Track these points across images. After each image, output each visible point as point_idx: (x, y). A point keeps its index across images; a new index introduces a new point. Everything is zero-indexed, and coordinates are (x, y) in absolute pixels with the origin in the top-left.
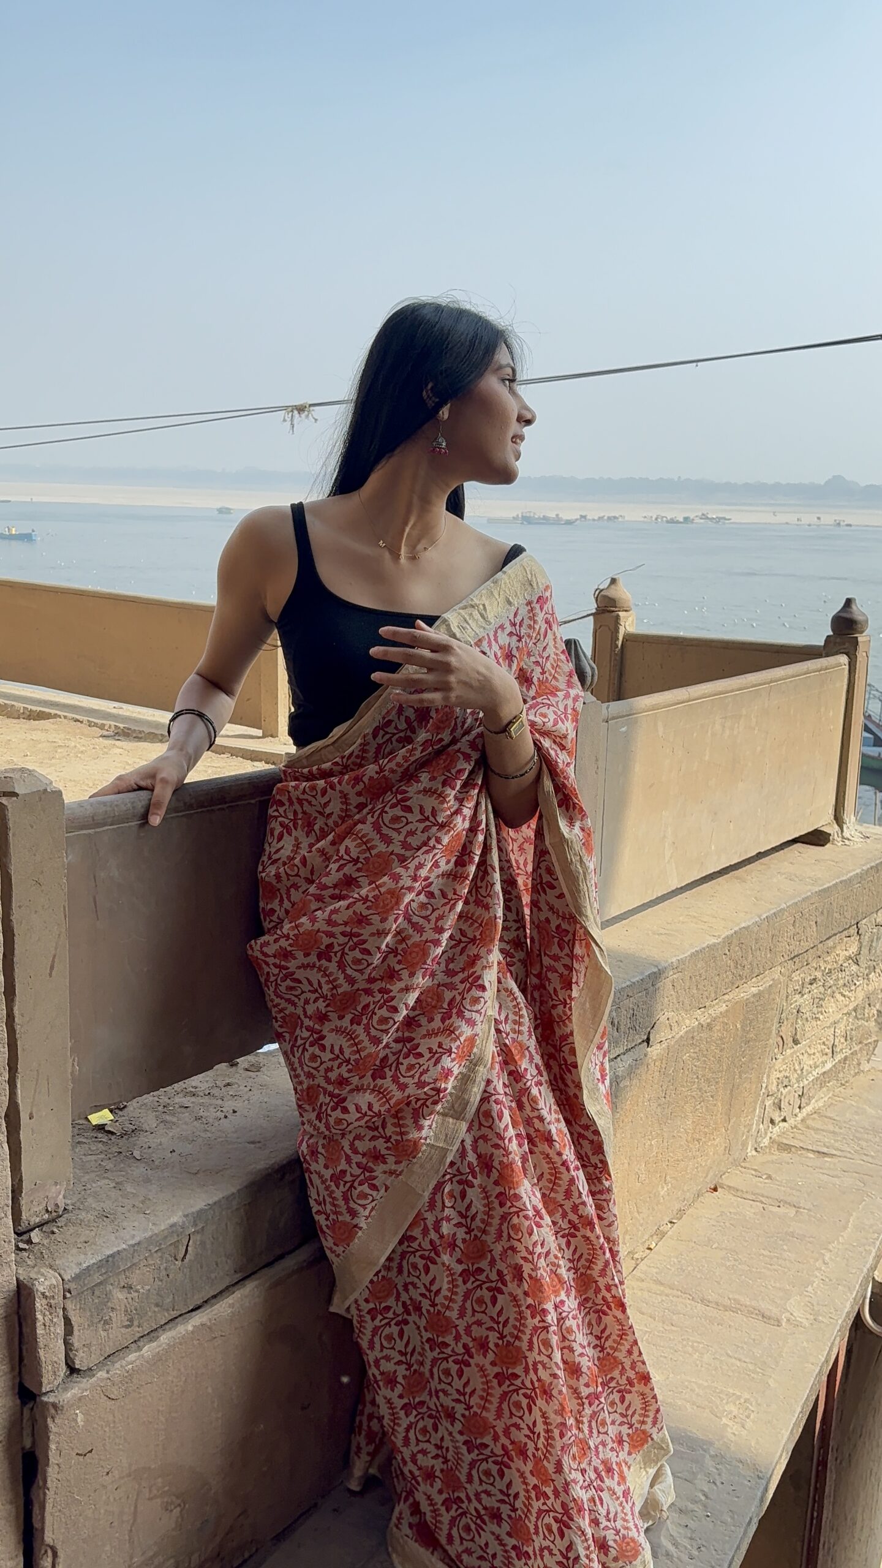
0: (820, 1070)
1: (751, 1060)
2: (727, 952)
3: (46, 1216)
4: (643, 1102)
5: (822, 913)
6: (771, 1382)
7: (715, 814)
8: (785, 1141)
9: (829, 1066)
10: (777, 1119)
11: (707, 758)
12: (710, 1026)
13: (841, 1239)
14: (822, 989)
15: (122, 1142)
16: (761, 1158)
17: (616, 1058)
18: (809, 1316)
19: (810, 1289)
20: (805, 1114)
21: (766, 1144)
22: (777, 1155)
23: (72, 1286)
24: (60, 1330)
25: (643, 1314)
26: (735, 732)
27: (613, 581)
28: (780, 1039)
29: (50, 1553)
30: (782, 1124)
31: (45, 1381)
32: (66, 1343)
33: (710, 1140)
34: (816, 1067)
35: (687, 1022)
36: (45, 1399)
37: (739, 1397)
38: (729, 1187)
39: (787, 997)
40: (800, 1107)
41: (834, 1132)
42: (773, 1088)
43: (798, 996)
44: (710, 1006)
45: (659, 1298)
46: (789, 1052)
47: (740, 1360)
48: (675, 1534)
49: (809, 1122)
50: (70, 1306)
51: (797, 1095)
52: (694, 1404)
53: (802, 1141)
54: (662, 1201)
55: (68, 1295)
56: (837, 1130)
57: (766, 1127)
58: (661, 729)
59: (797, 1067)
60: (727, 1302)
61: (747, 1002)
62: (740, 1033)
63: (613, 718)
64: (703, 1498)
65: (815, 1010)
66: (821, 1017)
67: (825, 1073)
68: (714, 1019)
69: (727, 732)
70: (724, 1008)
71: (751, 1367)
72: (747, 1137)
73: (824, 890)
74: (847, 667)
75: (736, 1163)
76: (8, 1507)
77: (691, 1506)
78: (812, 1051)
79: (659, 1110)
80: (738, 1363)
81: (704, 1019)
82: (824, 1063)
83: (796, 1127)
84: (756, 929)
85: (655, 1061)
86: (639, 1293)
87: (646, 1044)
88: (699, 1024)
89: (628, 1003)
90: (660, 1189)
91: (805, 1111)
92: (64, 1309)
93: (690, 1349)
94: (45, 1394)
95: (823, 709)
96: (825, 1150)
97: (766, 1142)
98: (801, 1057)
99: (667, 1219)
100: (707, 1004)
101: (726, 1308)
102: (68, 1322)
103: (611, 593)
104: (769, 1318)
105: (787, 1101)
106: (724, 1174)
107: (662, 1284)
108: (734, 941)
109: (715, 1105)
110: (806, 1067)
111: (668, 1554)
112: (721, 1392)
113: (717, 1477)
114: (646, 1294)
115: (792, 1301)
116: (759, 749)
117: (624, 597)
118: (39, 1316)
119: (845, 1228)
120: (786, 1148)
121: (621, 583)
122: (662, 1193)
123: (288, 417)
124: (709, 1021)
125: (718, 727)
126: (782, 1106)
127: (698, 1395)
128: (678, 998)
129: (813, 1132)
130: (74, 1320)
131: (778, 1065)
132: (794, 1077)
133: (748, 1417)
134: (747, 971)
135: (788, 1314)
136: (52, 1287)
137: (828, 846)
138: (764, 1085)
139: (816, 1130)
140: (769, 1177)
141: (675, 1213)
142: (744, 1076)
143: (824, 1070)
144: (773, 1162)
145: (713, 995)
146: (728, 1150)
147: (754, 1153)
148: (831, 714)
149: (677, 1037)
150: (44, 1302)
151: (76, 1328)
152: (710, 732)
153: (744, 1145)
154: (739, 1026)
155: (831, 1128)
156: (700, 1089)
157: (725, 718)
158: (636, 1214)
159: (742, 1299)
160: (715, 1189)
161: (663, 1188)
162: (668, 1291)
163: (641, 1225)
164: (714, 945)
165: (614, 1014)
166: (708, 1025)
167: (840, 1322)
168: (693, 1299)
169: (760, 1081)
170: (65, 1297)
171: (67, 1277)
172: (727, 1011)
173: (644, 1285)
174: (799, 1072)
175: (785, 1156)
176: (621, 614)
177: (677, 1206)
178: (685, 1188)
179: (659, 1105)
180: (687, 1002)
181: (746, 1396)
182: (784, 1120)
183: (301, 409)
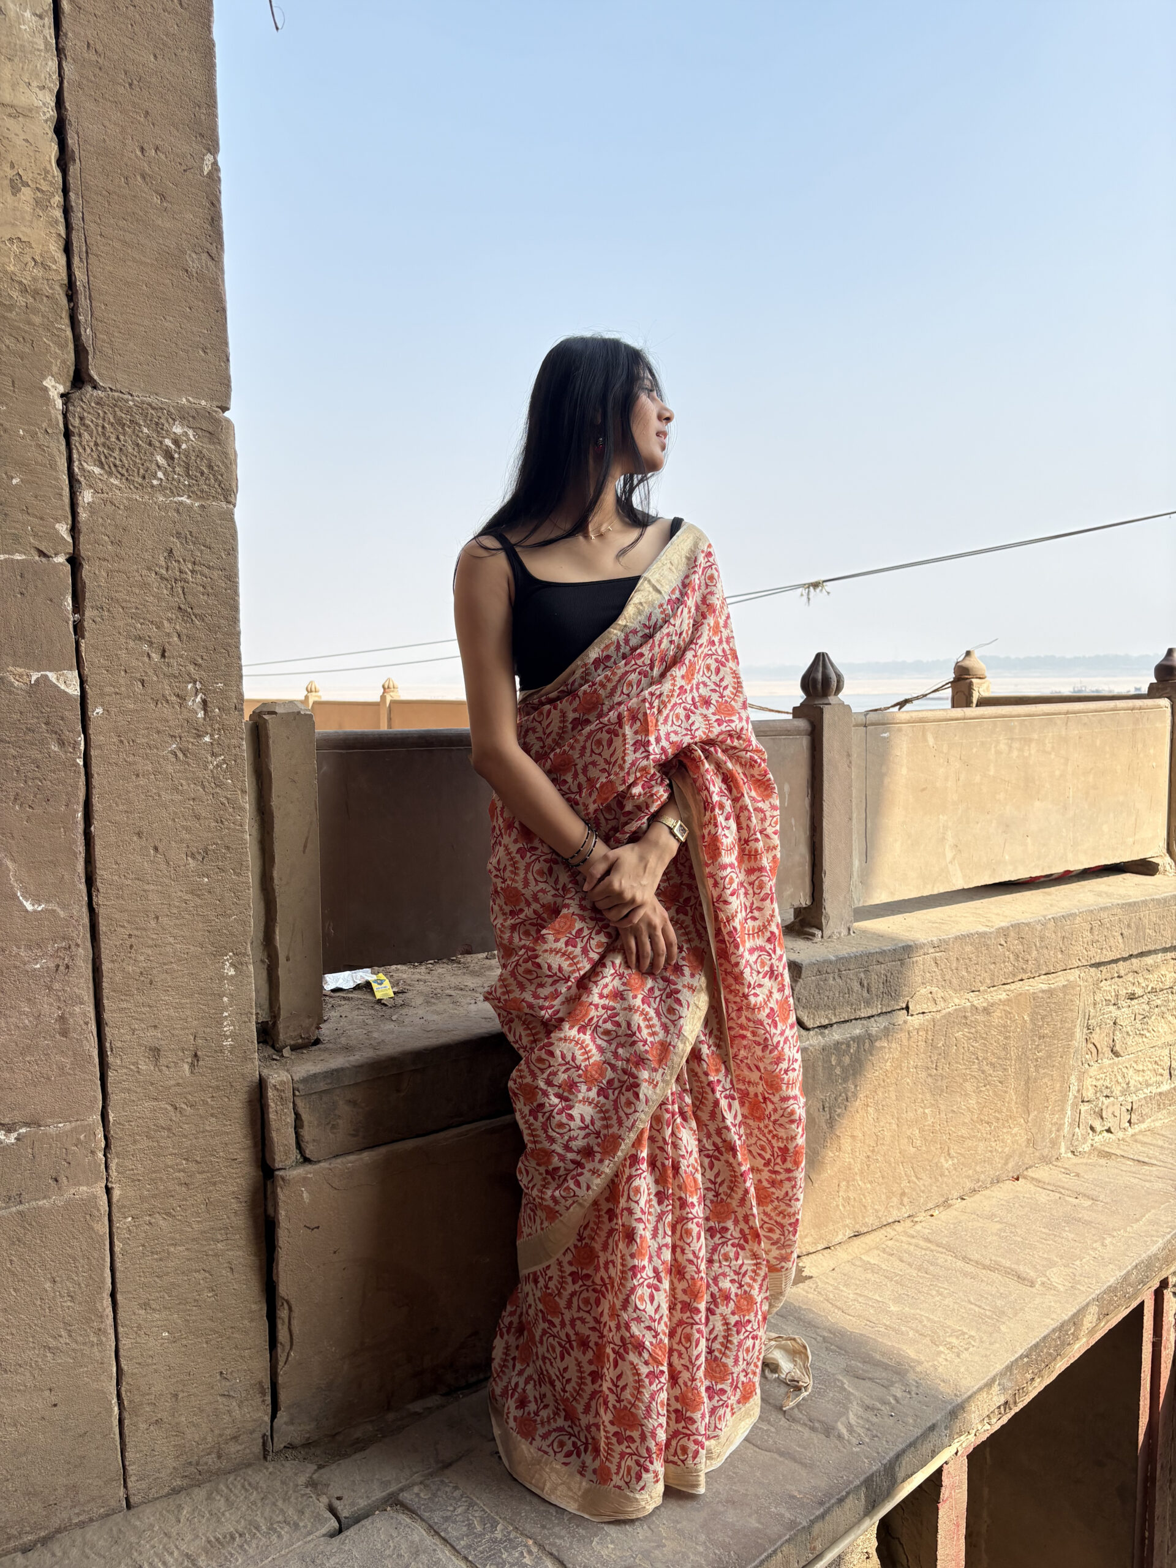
0: (1154, 1090)
1: (1049, 1056)
2: (1003, 942)
3: (300, 1041)
4: (908, 1068)
5: (1129, 926)
6: (1003, 1328)
7: (1007, 826)
8: (1107, 1149)
9: (1165, 1087)
10: (1098, 1128)
11: (992, 773)
12: (986, 1011)
13: (1129, 1229)
14: (1147, 1007)
15: (389, 1011)
16: (1075, 1160)
17: (869, 1017)
18: (1067, 1283)
19: (1078, 1263)
20: (1137, 1130)
21: (1087, 1149)
22: (1094, 1159)
23: (301, 1087)
24: (290, 1119)
25: (902, 1261)
26: (1026, 754)
27: (968, 653)
28: (1091, 1046)
29: (285, 1304)
30: (1105, 1134)
31: (277, 1158)
32: (296, 1133)
33: (1004, 1127)
34: (1148, 1085)
35: (957, 1001)
36: (277, 1173)
37: (964, 1333)
38: (1033, 1179)
39: (1095, 1004)
40: (1129, 1122)
41: (1162, 1147)
42: (1089, 1094)
43: (1112, 1008)
44: (985, 991)
45: (923, 1252)
46: (1106, 1062)
47: (980, 1307)
48: (853, 1422)
49: (1140, 1137)
50: (300, 1104)
51: (1124, 1109)
52: (917, 1331)
53: (1124, 1151)
54: (947, 1173)
55: (297, 1093)
56: (1166, 1145)
57: (1084, 1132)
58: (931, 741)
59: (1120, 1080)
60: (987, 1262)
61: (1034, 997)
62: (1029, 1026)
63: (872, 724)
64: (893, 1401)
65: (1139, 1026)
66: (1148, 1035)
67: (1160, 1094)
68: (992, 1005)
69: (1015, 754)
70: (1003, 996)
71: (988, 1313)
72: (1058, 1137)
73: (1130, 904)
74: (1169, 710)
75: (1045, 1160)
76: (252, 1258)
77: (879, 1405)
78: (1141, 1067)
79: (930, 1080)
80: (977, 1309)
81: (979, 1001)
82: (1159, 1084)
83: (1123, 1140)
84: (1039, 927)
85: (918, 1030)
86: (906, 1246)
87: (905, 1012)
88: (973, 1005)
89: (881, 968)
90: (942, 1160)
91: (1137, 1128)
92: (294, 1103)
93: (934, 1293)
94: (279, 1169)
95: (1140, 746)
96: (1146, 1160)
97: (1086, 1148)
98: (1125, 1070)
99: (956, 1195)
100: (982, 989)
101: (985, 1267)
102: (298, 1116)
103: (968, 663)
104: (1024, 1279)
105: (1110, 1110)
106: (1031, 1167)
107: (930, 1241)
108: (1012, 934)
109: (1006, 1092)
110: (1132, 1083)
111: (840, 1437)
112: (949, 1327)
113: (914, 1388)
114: (912, 1248)
115: (1054, 1269)
116: (1057, 773)
117: (976, 665)
118: (272, 1104)
119: (1137, 1220)
120: (1108, 1155)
121: (976, 654)
122: (946, 1166)
123: (805, 592)
124: (985, 1005)
125: (1003, 746)
126: (1104, 1116)
127: (924, 1326)
128: (943, 975)
129: (1139, 1145)
130: (305, 1116)
131: (1093, 1071)
132: (1117, 1090)
133: (966, 1349)
134: (1031, 965)
135: (1044, 1279)
136: (282, 1083)
137: (1157, 876)
138: (1074, 1088)
139: (1144, 1144)
140: (1078, 1175)
141: (966, 1189)
142: (1042, 1071)
143: (1159, 1090)
144: (1086, 1164)
145: (988, 981)
146: (1032, 1142)
147: (1070, 1155)
148: (1152, 751)
149: (944, 1012)
150: (275, 1093)
151: (306, 1123)
152: (993, 750)
153: (1054, 1143)
154: (1026, 1017)
155: (1160, 1143)
156: (983, 1072)
157: (1012, 739)
158: (914, 1179)
159: (1003, 1261)
160: (1017, 1179)
161: (947, 1161)
162: (933, 1247)
163: (923, 1192)
164: (985, 933)
165: (862, 975)
166: (985, 1009)
167: (1098, 1292)
168: (956, 1257)
169: (1064, 1080)
170: (294, 1095)
171: (296, 1078)
172: (1008, 1000)
173: (914, 1241)
174: (1125, 1086)
175: (1103, 1161)
176: (974, 680)
177: (969, 1185)
178: (978, 1169)
179: (930, 1075)
180: (954, 981)
181: (973, 1333)
182: (1109, 1131)
183: (816, 585)
